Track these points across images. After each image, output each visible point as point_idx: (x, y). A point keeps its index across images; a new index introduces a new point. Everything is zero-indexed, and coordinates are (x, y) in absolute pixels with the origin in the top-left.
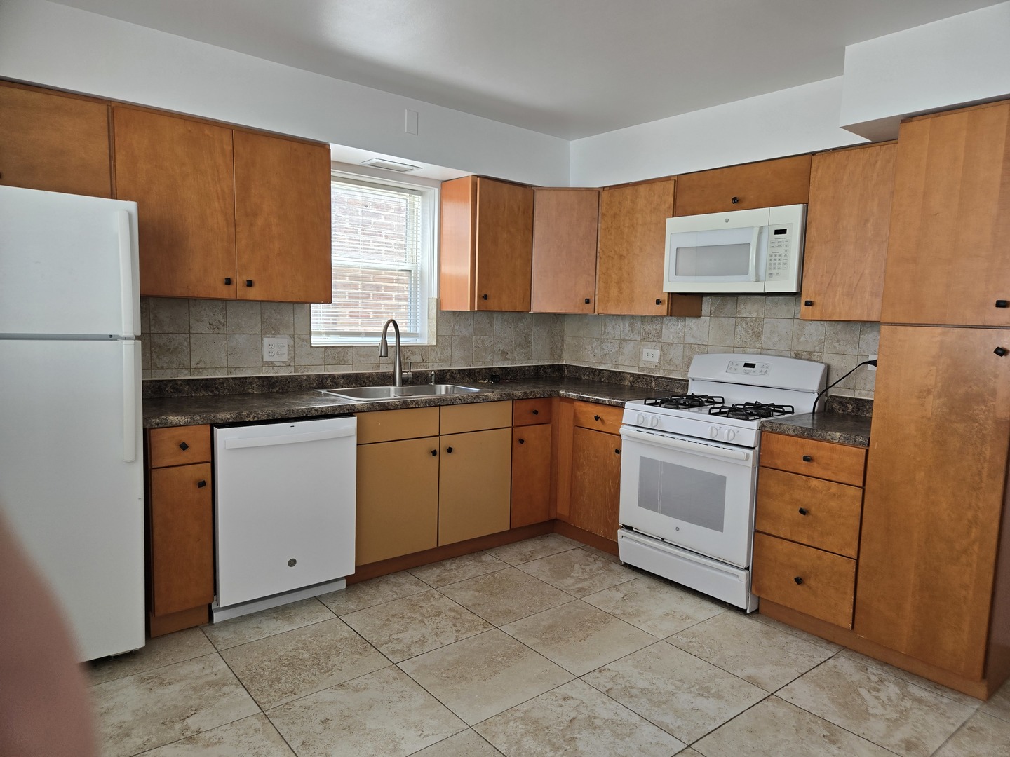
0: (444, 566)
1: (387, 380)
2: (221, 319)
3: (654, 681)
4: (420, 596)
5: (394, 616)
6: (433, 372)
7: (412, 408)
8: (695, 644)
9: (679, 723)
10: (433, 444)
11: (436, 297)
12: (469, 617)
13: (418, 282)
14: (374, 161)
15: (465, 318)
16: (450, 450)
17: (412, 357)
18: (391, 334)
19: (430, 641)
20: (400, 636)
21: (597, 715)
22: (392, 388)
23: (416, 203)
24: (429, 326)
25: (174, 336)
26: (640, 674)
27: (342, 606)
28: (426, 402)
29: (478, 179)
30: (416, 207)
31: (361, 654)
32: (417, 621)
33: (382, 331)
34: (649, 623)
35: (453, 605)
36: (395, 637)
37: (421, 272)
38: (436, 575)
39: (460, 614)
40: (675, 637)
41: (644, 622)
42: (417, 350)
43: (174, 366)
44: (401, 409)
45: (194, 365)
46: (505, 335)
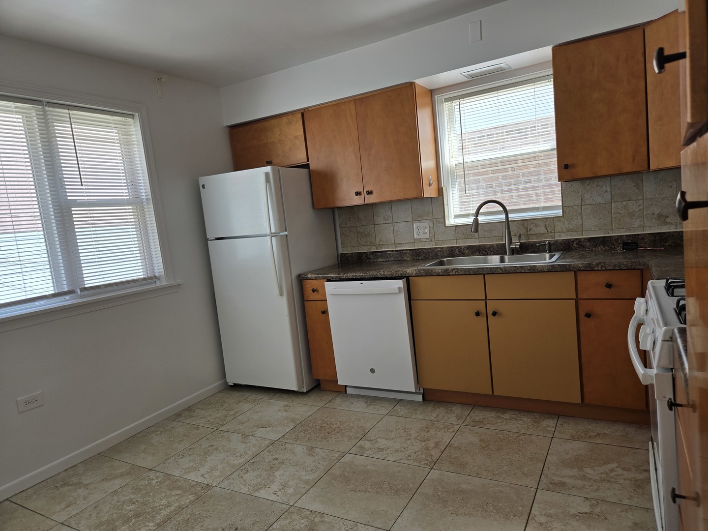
2: (389, 214)
4: (444, 425)
16: (494, 314)
17: (535, 229)
25: (366, 227)
35: (446, 440)
38: (483, 417)
42: (540, 223)
43: (368, 244)
46: (662, 196)
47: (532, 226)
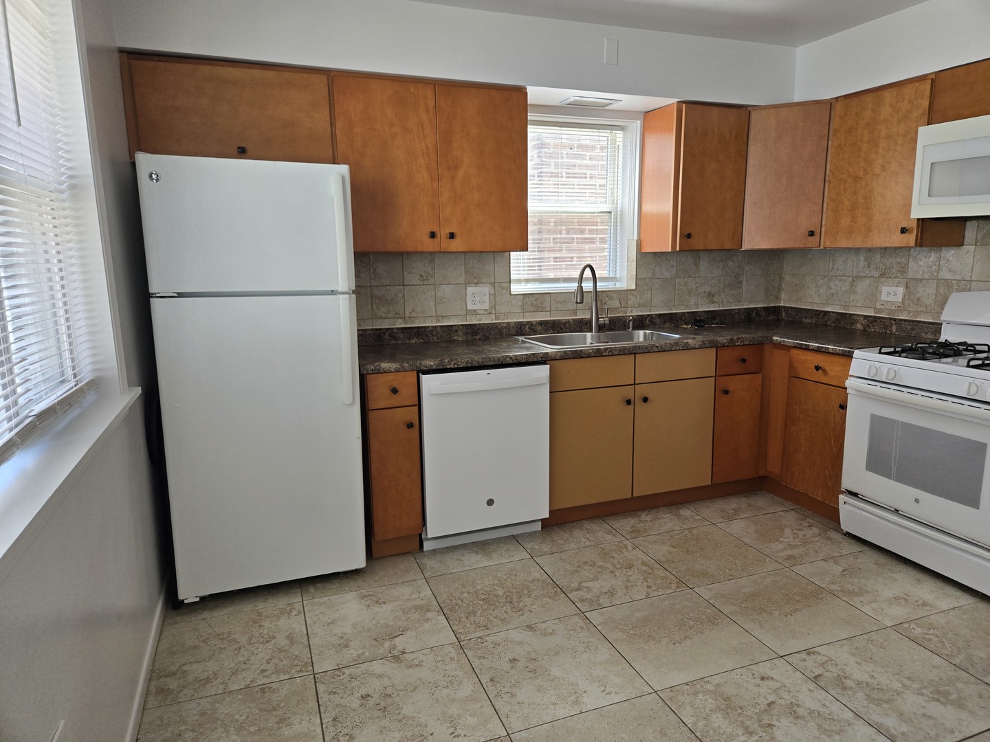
0: (639, 516)
1: (583, 326)
2: (429, 270)
3: (875, 675)
4: (613, 545)
5: (585, 563)
6: (631, 318)
7: (606, 356)
8: (932, 637)
9: (904, 728)
10: (628, 392)
11: (636, 238)
12: (661, 573)
13: (618, 224)
14: (572, 99)
15: (667, 259)
16: (645, 400)
17: (609, 303)
18: (588, 279)
19: (619, 594)
20: (590, 584)
21: (800, 703)
22: (589, 334)
23: (618, 139)
24: (628, 269)
25: (391, 288)
26: (857, 663)
27: (536, 547)
28: (620, 350)
29: (684, 105)
30: (618, 143)
31: (551, 598)
32: (608, 571)
33: (578, 276)
34: (874, 605)
35: (646, 558)
36: (585, 584)
37: (622, 213)
38: (630, 526)
39: (652, 569)
40: (906, 625)
41: (868, 604)
42: (615, 295)
43: (391, 315)
44: (594, 357)
45: (407, 314)
46: (713, 275)
47: (607, 298)
